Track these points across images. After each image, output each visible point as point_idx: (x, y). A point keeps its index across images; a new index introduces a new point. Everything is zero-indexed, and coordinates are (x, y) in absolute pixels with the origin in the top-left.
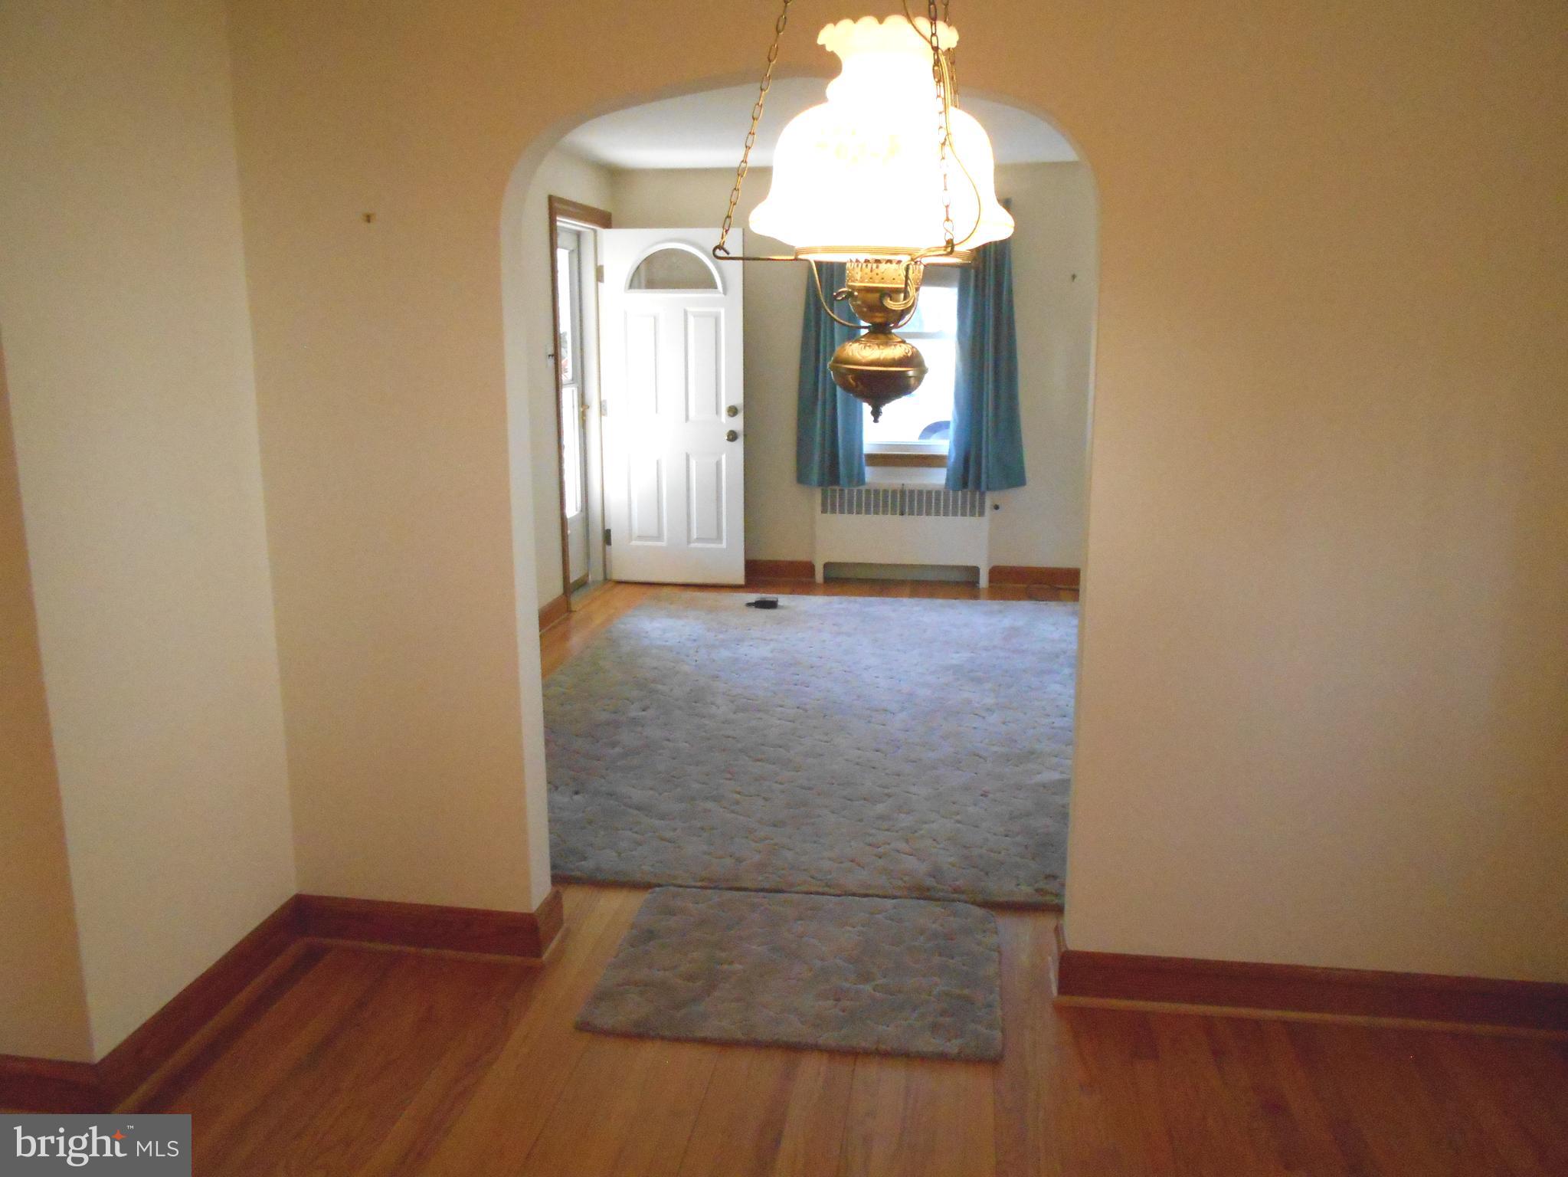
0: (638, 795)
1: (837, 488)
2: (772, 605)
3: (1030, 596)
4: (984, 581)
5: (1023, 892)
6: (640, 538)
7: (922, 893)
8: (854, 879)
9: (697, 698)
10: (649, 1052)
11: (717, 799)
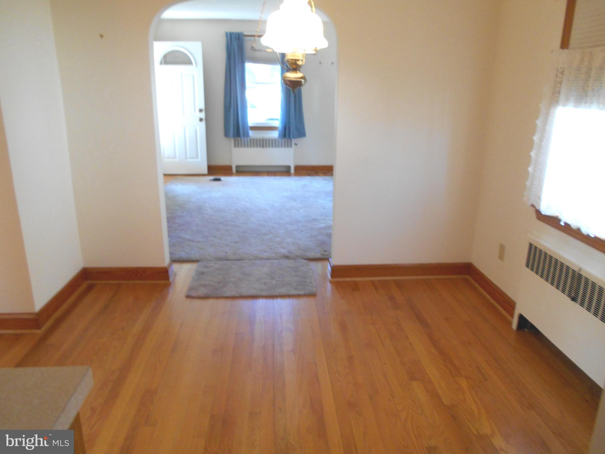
0: (187, 237)
1: (239, 139)
2: (219, 180)
3: (309, 175)
4: (292, 170)
5: (318, 255)
6: (168, 158)
7: (287, 257)
8: (265, 255)
9: (200, 209)
10: (210, 302)
11: (215, 237)
